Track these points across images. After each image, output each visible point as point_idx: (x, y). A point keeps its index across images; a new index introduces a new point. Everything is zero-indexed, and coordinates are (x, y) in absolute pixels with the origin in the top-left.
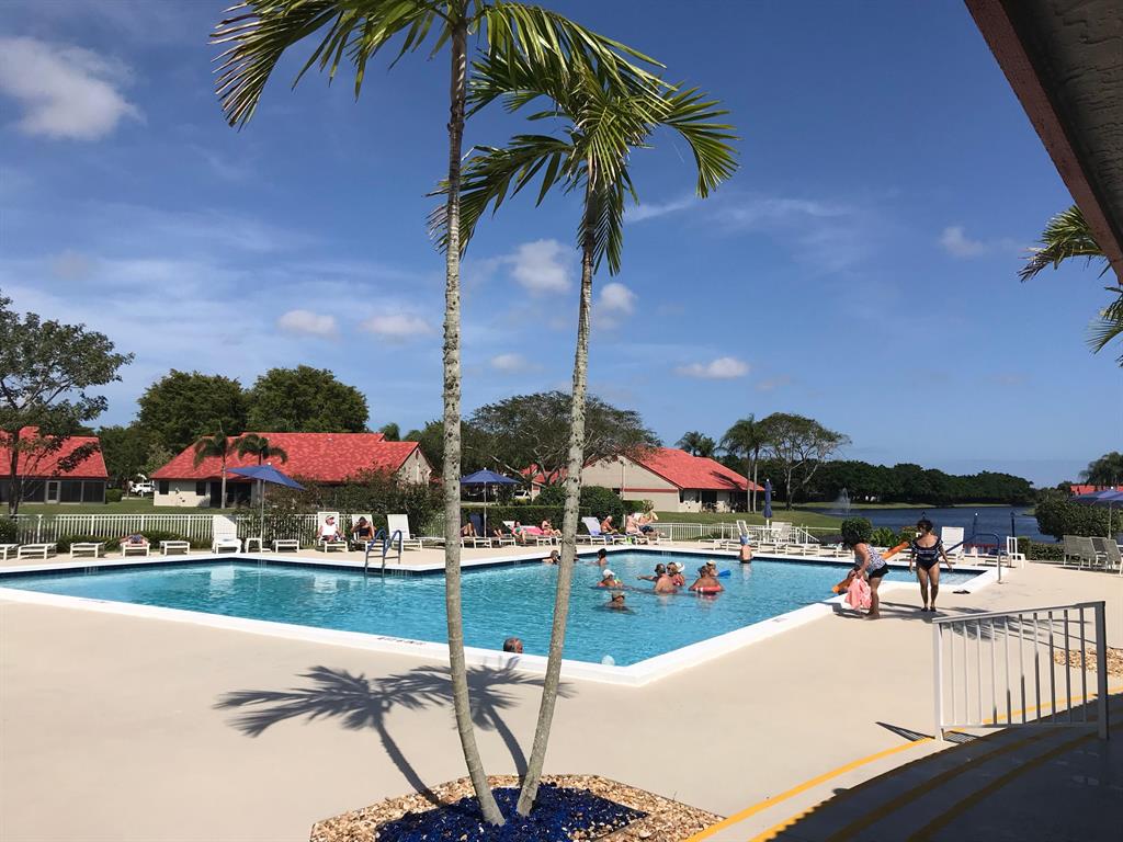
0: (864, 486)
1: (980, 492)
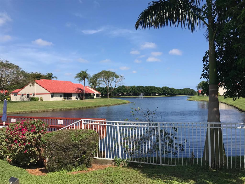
0: (153, 92)
1: (183, 92)
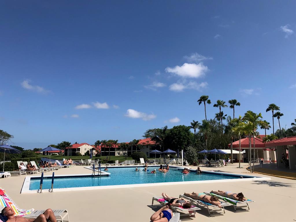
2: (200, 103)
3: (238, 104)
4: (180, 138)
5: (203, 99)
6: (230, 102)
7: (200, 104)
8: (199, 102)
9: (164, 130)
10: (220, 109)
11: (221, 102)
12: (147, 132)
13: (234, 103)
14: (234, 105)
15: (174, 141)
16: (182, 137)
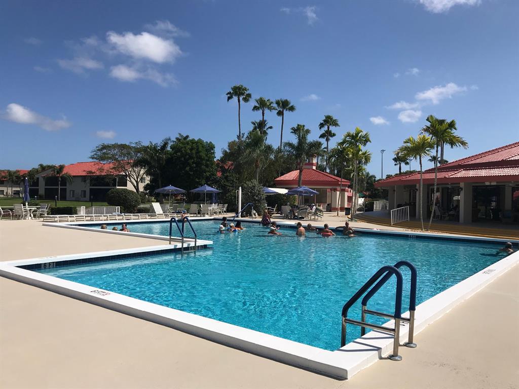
2: (229, 98)
3: (292, 109)
4: (198, 164)
5: (238, 92)
6: (278, 103)
7: (229, 101)
8: (229, 95)
9: (163, 146)
10: (263, 115)
11: (268, 101)
12: (98, 150)
13: (284, 106)
14: (283, 110)
15: (188, 168)
16: (204, 162)
